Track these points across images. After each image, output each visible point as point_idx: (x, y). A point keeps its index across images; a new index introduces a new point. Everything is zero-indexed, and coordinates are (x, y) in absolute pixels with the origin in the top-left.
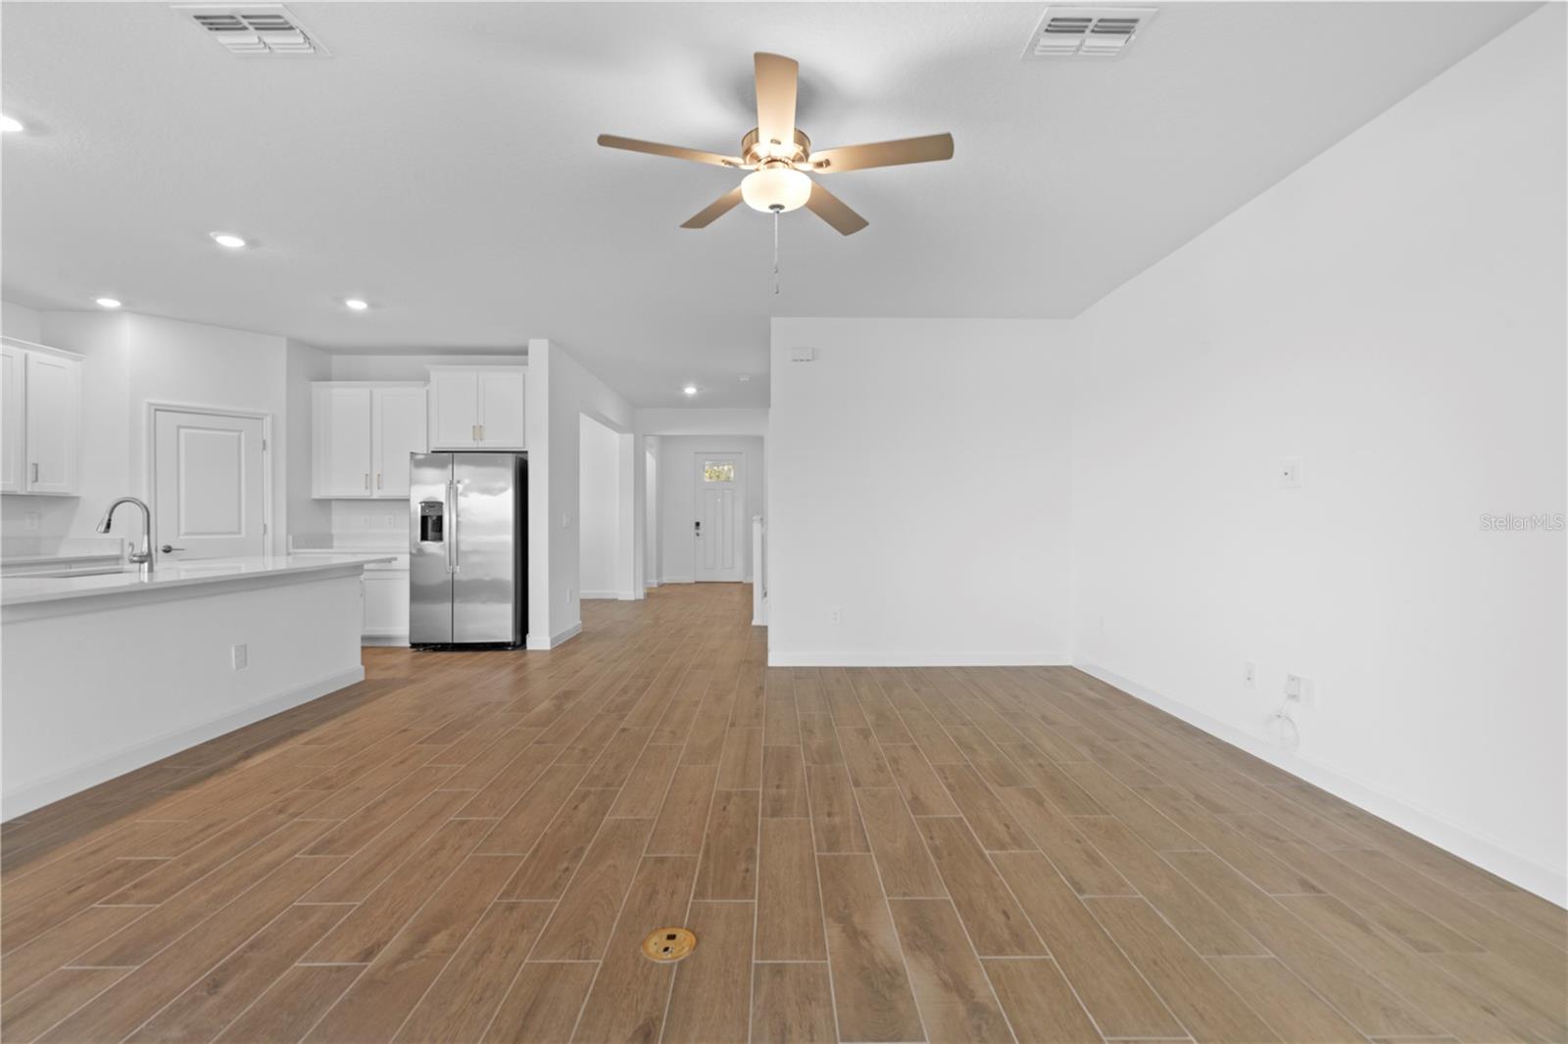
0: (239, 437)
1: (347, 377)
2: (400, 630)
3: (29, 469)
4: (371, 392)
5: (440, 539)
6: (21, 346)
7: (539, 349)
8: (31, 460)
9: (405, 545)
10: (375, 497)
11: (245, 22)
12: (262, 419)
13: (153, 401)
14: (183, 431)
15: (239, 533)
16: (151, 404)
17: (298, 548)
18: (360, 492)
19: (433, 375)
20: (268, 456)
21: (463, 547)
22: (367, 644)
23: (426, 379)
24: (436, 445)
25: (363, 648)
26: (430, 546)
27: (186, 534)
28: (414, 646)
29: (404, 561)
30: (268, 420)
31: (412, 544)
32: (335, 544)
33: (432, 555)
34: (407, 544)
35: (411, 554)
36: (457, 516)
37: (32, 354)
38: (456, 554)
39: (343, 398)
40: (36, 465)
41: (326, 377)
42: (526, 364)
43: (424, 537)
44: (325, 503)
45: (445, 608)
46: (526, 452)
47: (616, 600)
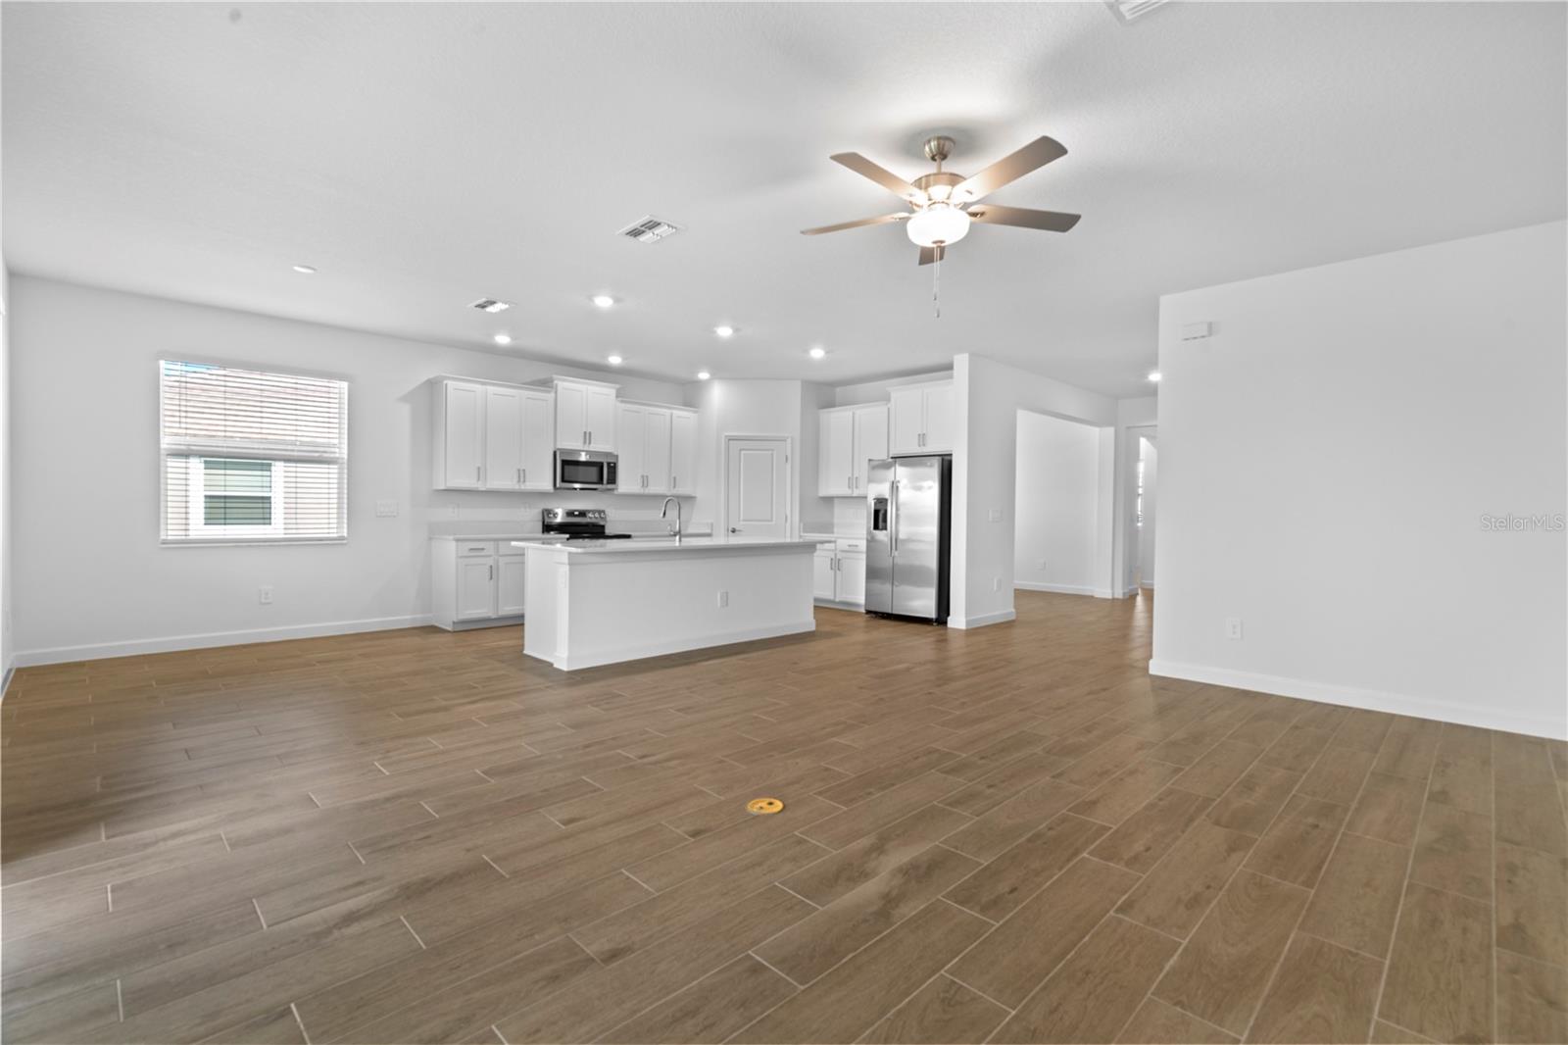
0: (772, 454)
1: (845, 404)
2: (859, 598)
3: (672, 480)
4: (854, 413)
5: (886, 529)
6: (670, 408)
7: (961, 362)
8: (673, 475)
9: (863, 533)
10: (854, 495)
11: (643, 228)
12: (785, 441)
13: (727, 434)
14: (743, 452)
15: (772, 521)
16: (726, 436)
17: (807, 532)
18: (846, 492)
19: (893, 396)
20: (789, 466)
21: (901, 536)
22: (818, 604)
23: (887, 399)
24: (895, 452)
25: (815, 607)
26: (880, 535)
27: (744, 520)
28: (868, 612)
29: (863, 545)
30: (789, 441)
31: (869, 533)
32: (835, 530)
33: (880, 542)
34: (865, 532)
35: (867, 540)
36: (897, 509)
37: (675, 412)
38: (895, 542)
39: (837, 419)
40: (675, 478)
41: (830, 404)
42: (951, 377)
43: (876, 527)
44: (829, 500)
45: (887, 587)
46: (951, 455)
47: (1092, 597)
